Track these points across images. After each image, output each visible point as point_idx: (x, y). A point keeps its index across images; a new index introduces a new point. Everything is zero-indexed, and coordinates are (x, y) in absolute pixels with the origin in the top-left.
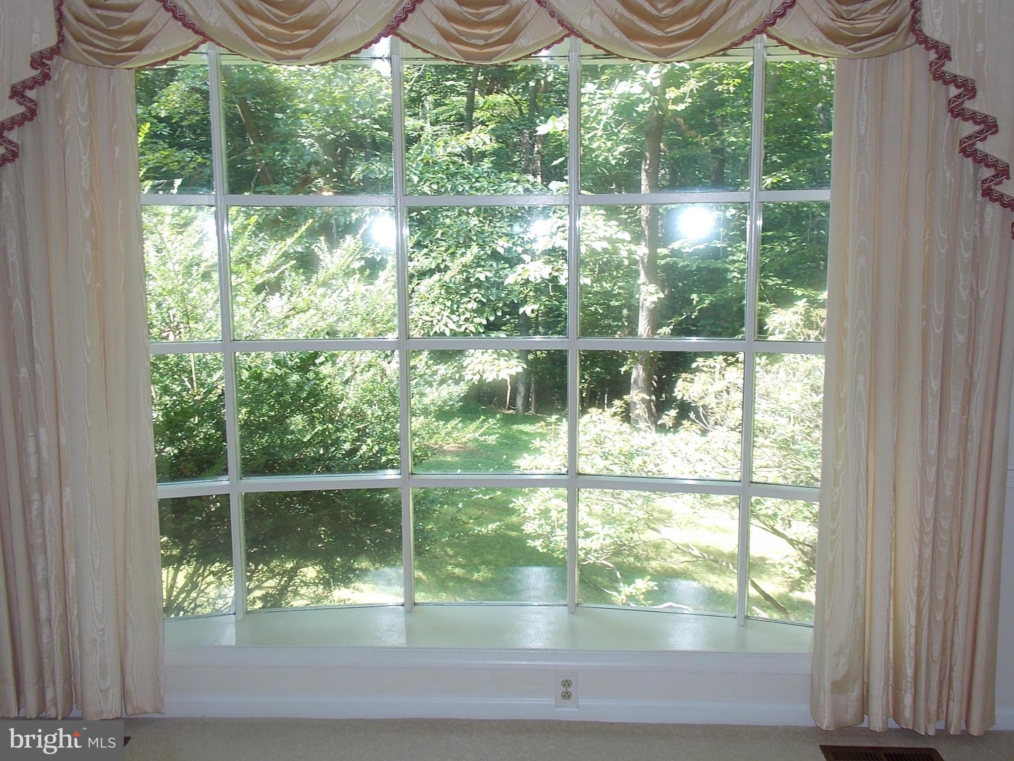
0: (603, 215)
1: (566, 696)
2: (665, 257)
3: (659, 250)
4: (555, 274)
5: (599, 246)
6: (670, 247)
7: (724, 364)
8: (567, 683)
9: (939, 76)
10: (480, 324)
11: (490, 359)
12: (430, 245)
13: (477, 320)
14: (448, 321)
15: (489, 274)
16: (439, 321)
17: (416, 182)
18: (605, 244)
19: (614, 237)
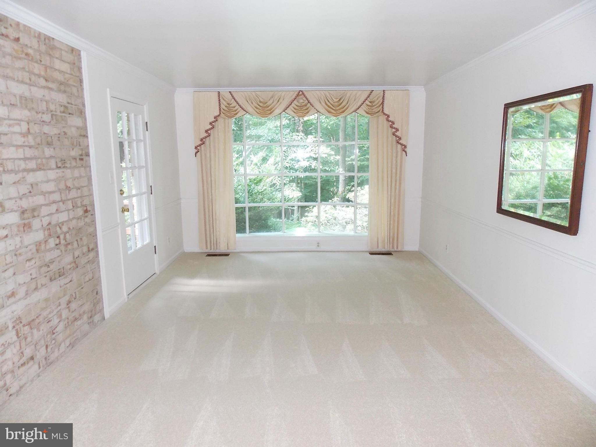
0: (325, 146)
1: (318, 246)
2: (349, 161)
3: (346, 159)
4: (311, 165)
5: (324, 156)
6: (351, 158)
7: (361, 189)
8: (318, 243)
9: (388, 120)
10: (287, 181)
11: (291, 191)
12: (271, 156)
13: (287, 179)
14: (277, 179)
15: (290, 165)
16: (275, 180)
17: (266, 136)
18: (326, 155)
19: (329, 153)
